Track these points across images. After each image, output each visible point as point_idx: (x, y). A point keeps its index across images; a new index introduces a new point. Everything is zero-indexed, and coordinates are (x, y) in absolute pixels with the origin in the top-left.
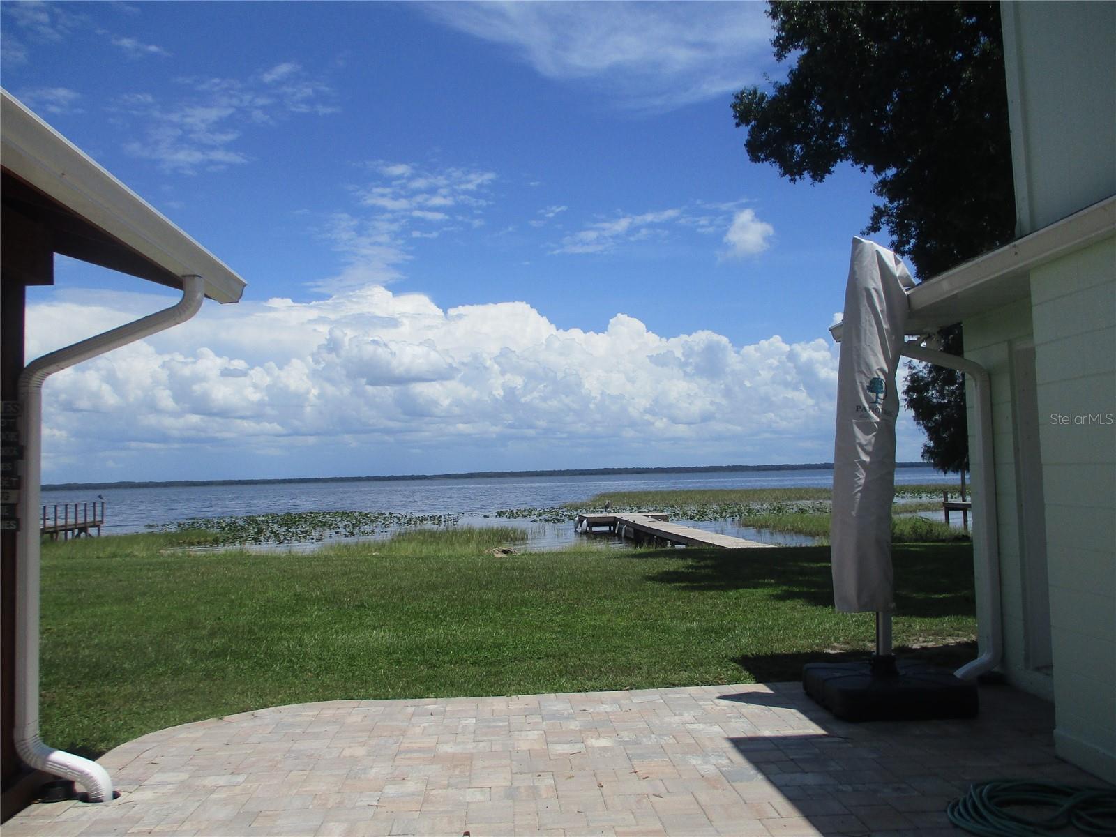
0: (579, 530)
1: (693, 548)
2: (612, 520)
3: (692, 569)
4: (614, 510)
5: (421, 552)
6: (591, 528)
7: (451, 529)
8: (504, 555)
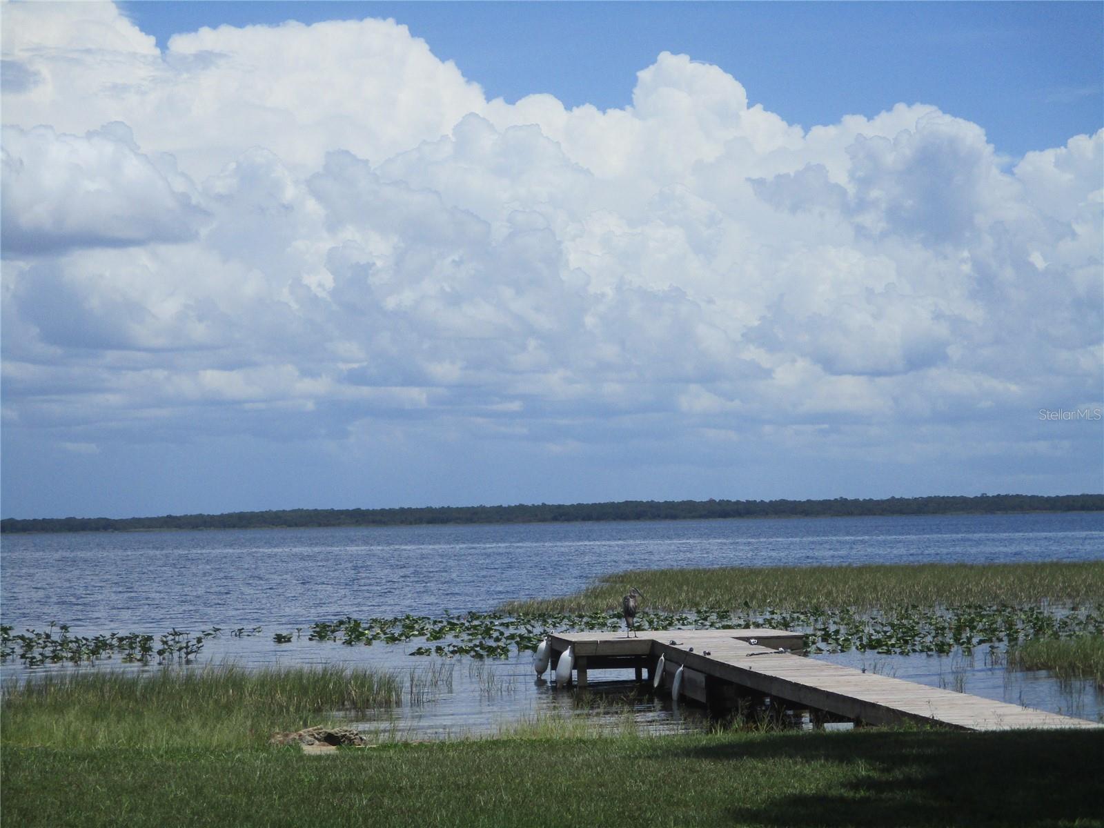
0: (549, 675)
1: (874, 730)
2: (646, 649)
3: (868, 789)
4: (651, 623)
5: (91, 738)
6: (582, 673)
7: (178, 670)
8: (331, 750)
